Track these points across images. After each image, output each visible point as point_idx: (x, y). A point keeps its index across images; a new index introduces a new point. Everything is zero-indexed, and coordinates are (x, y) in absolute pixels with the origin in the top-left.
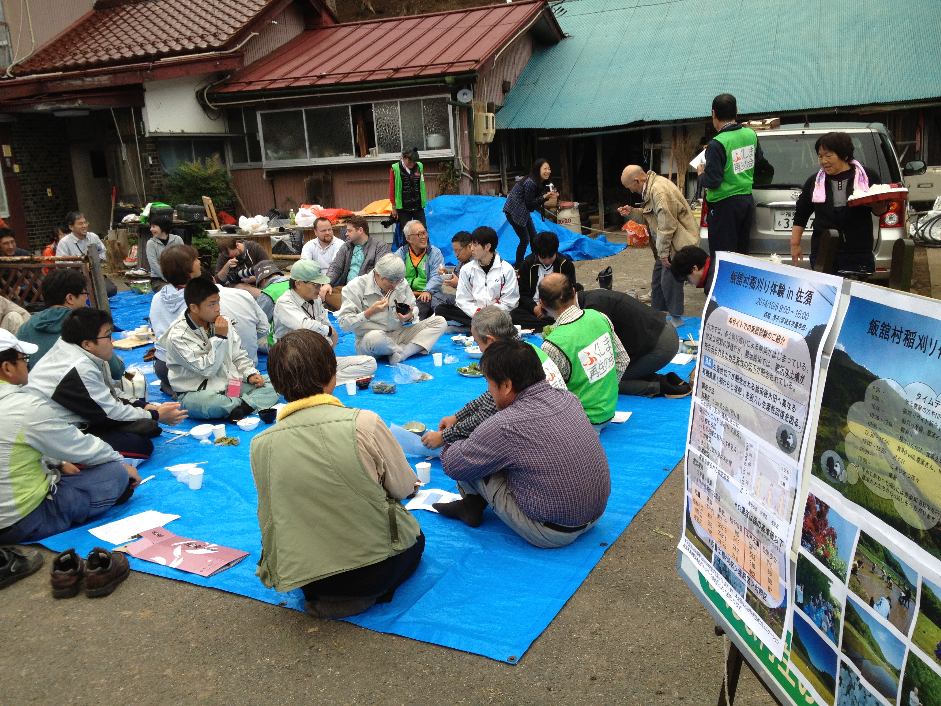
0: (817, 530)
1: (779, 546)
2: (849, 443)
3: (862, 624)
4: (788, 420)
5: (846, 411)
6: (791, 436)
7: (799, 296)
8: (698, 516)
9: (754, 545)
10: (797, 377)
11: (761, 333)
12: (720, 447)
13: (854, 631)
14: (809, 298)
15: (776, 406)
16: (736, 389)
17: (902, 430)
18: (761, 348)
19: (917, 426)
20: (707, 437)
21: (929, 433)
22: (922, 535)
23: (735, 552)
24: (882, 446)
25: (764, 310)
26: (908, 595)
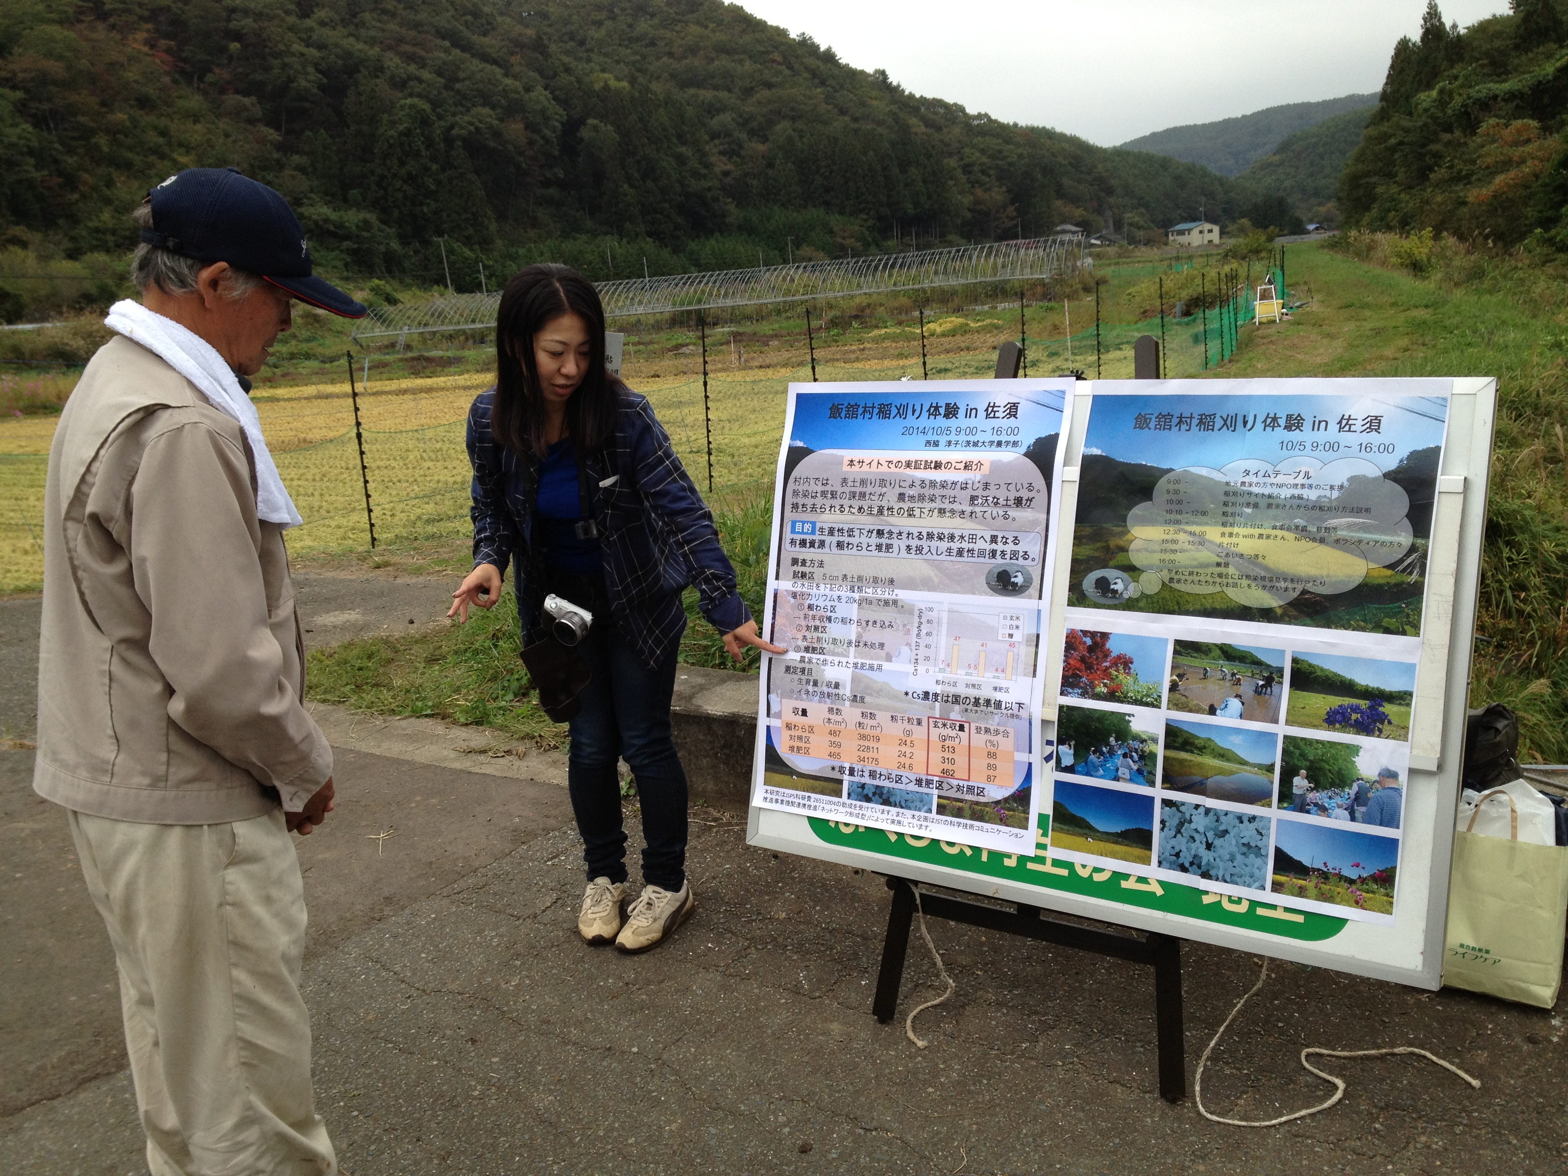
0: (1089, 667)
1: (1015, 712)
2: (1138, 551)
3: (1196, 742)
4: (1008, 556)
5: (1123, 519)
6: (1019, 574)
7: (991, 411)
8: (796, 744)
9: (953, 733)
10: (1018, 502)
11: (927, 465)
12: (852, 632)
13: (1183, 755)
14: (1013, 410)
15: (976, 547)
16: (879, 547)
17: (1224, 514)
18: (933, 484)
19: (1248, 505)
20: (816, 628)
21: (1269, 506)
22: (1279, 611)
23: (903, 760)
24: (1197, 539)
25: (923, 439)
26: (1269, 681)
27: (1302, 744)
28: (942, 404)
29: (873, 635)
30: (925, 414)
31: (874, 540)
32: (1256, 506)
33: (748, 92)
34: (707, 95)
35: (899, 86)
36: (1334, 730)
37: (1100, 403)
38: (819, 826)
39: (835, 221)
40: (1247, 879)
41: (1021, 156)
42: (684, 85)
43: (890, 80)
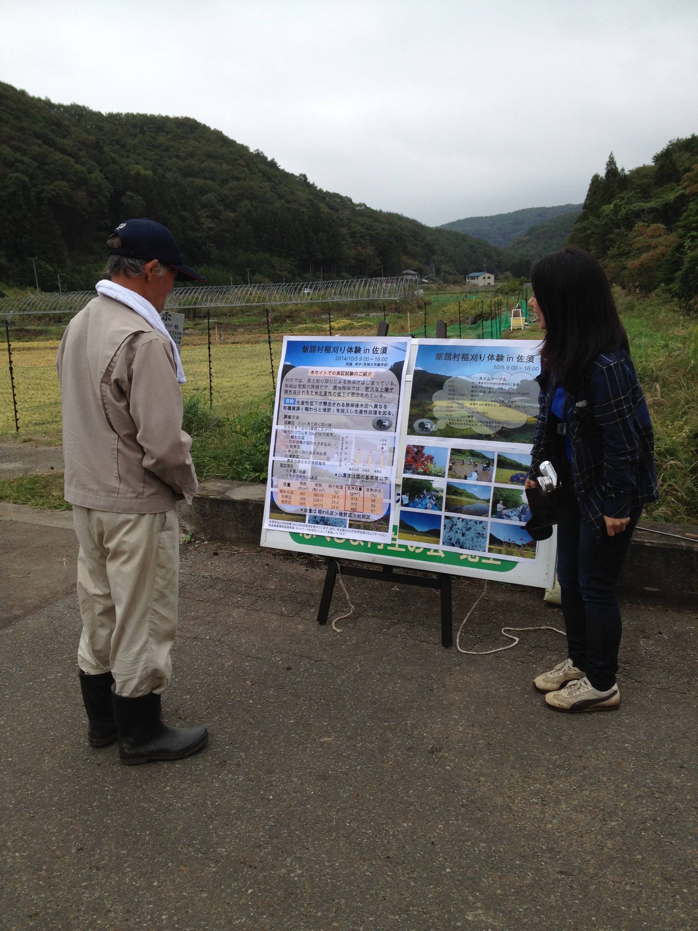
0: (416, 461)
1: (384, 481)
2: (437, 411)
3: (459, 491)
4: (382, 414)
5: (431, 398)
6: (386, 421)
7: (375, 351)
8: (285, 499)
9: (356, 492)
10: (387, 390)
11: (347, 374)
12: (312, 448)
13: (454, 497)
14: (385, 350)
15: (368, 410)
16: (325, 410)
17: (472, 395)
18: (349, 382)
19: (481, 392)
20: (295, 446)
21: (490, 392)
22: (493, 436)
23: (334, 504)
24: (460, 406)
25: (345, 362)
26: (488, 465)
27: (501, 490)
28: (354, 347)
29: (321, 449)
30: (346, 351)
31: (323, 407)
32: (484, 392)
33: (225, 182)
34: (199, 182)
35: (314, 184)
36: (514, 484)
37: (422, 348)
38: (295, 536)
39: (275, 260)
40: (479, 548)
41: (384, 229)
42: (186, 175)
43: (308, 181)
